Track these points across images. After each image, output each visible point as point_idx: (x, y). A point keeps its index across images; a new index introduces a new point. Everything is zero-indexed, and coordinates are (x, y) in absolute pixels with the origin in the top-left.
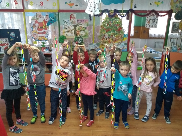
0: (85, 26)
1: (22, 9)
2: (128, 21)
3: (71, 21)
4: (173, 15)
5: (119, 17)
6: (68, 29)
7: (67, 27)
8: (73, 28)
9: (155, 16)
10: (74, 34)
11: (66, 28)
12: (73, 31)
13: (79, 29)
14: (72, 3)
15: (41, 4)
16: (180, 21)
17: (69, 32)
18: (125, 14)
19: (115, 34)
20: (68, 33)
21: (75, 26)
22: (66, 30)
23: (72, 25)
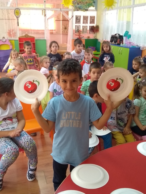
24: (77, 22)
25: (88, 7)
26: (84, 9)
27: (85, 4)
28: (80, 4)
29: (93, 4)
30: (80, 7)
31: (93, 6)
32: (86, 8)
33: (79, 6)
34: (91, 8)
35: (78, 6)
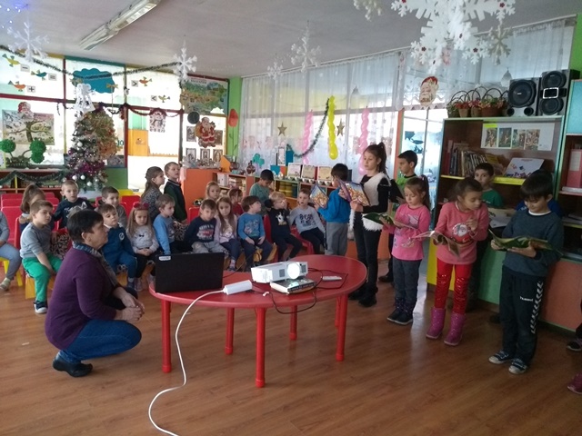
0: (47, 125)
2: (122, 122)
3: (21, 115)
4: (186, 116)
5: (108, 113)
6: (14, 128)
7: (12, 125)
8: (24, 126)
9: (162, 116)
10: (26, 137)
11: (8, 127)
12: (25, 133)
13: (37, 129)
16: (195, 125)
17: (16, 133)
18: (117, 109)
19: (103, 140)
20: (13, 136)
21: (29, 124)
22: (9, 130)
23: (23, 121)
25: (210, 107)
27: (206, 102)
28: (195, 100)
29: (220, 103)
30: (196, 106)
31: (221, 108)
32: (207, 110)
33: (193, 104)
34: (216, 110)
35: (191, 104)
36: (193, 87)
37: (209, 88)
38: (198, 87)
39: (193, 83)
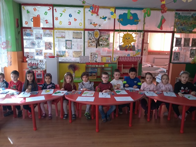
1: (52, 27)
14: (95, 23)
15: (69, 23)
24: (177, 45)
25: (192, 28)
26: (188, 30)
28: (183, 25)
30: (184, 28)
32: (190, 30)
35: (180, 27)
36: (182, 17)
37: (192, 16)
38: (186, 17)
39: (183, 15)
